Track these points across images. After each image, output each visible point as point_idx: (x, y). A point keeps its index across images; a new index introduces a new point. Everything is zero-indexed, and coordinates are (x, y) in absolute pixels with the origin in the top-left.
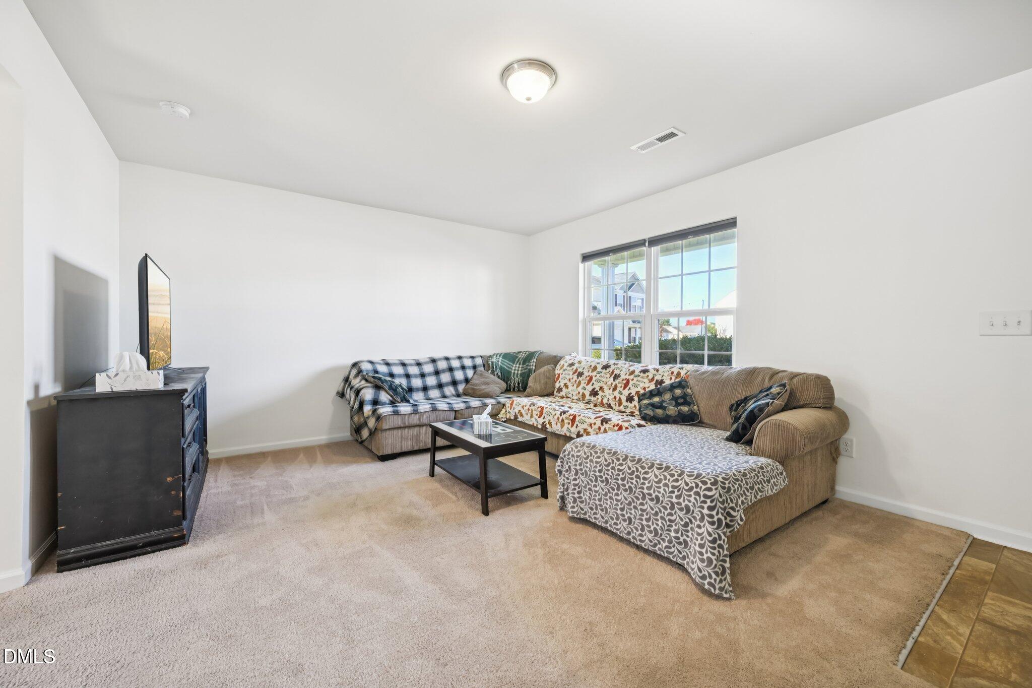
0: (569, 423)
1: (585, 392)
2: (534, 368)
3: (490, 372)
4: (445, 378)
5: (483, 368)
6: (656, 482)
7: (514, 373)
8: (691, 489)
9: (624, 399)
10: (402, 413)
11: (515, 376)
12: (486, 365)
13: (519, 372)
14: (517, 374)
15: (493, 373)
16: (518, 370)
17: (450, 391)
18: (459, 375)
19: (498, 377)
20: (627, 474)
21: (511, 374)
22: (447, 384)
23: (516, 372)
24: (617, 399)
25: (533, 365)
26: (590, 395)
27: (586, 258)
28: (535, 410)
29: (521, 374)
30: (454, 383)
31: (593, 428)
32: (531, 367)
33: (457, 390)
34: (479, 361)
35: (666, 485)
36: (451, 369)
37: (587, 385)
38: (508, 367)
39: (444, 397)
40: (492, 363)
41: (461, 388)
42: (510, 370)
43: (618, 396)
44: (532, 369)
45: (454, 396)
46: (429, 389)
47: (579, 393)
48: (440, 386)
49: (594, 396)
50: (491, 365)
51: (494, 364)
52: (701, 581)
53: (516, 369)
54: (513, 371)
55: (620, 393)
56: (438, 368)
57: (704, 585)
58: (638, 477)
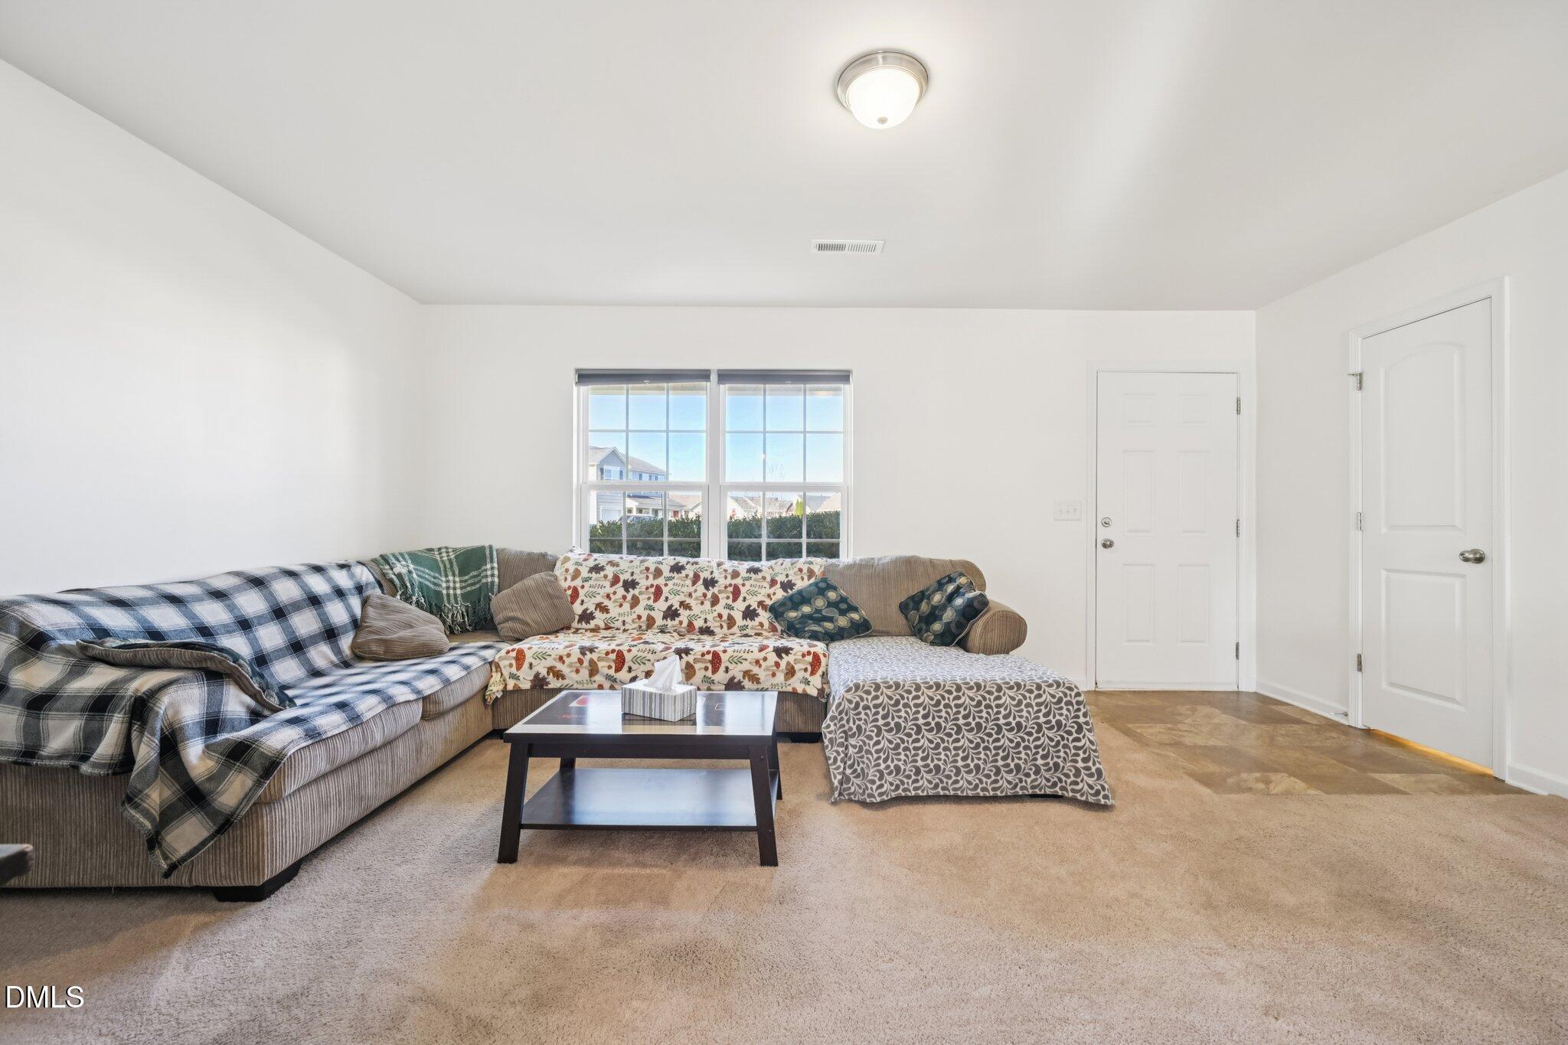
0: (706, 669)
1: (652, 613)
2: (496, 580)
3: (398, 597)
4: (305, 623)
5: (378, 591)
6: (1016, 706)
7: (448, 595)
8: (1060, 700)
9: (738, 616)
10: (329, 734)
11: (452, 601)
12: (384, 583)
13: (459, 592)
14: (455, 595)
15: (407, 599)
16: (455, 589)
17: (326, 657)
18: (338, 613)
19: (418, 604)
20: (972, 708)
21: (443, 598)
22: (314, 640)
23: (451, 592)
24: (725, 617)
25: (493, 575)
26: (665, 617)
27: (585, 377)
28: (600, 659)
29: (465, 596)
30: (330, 634)
31: (763, 666)
32: (489, 580)
33: (338, 651)
34: (365, 575)
35: (1028, 705)
36: (314, 601)
37: (655, 601)
38: (435, 584)
39: (316, 673)
40: (399, 576)
41: (346, 642)
42: (437, 588)
43: (725, 613)
44: (493, 583)
45: (336, 666)
46: (271, 661)
47: (639, 617)
48: (297, 647)
49: (673, 619)
50: (397, 581)
51: (406, 579)
52: (1094, 798)
53: (452, 586)
54: (444, 592)
55: (729, 607)
56: (279, 599)
57: (1099, 800)
58: (988, 706)
